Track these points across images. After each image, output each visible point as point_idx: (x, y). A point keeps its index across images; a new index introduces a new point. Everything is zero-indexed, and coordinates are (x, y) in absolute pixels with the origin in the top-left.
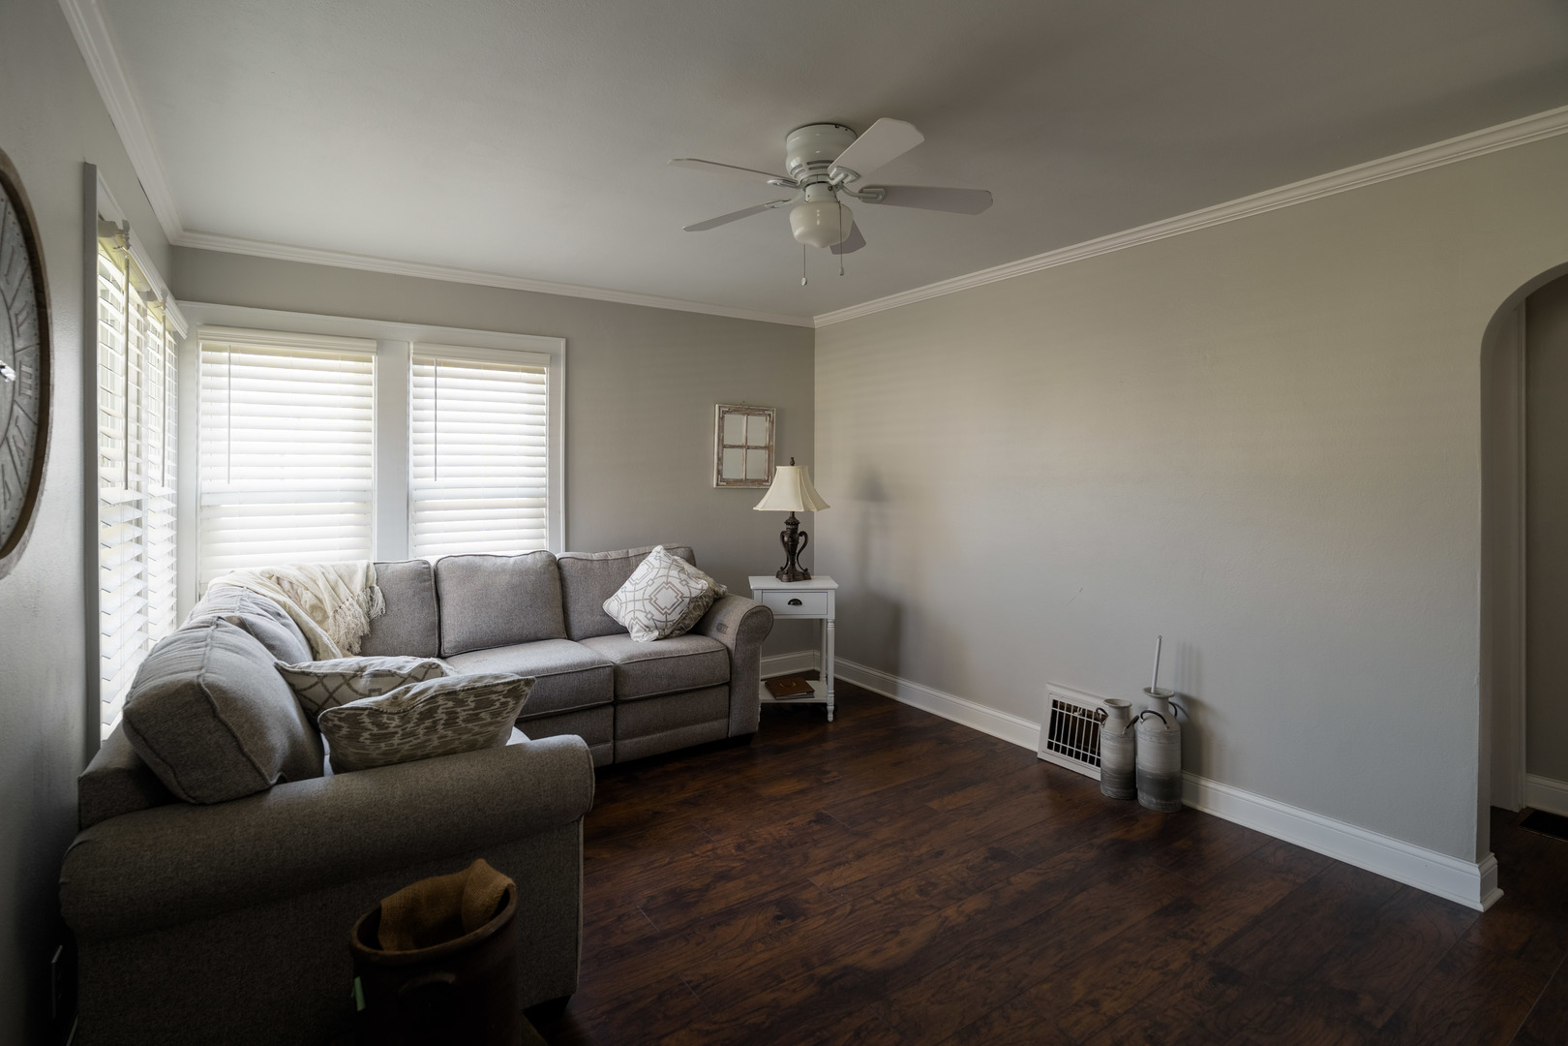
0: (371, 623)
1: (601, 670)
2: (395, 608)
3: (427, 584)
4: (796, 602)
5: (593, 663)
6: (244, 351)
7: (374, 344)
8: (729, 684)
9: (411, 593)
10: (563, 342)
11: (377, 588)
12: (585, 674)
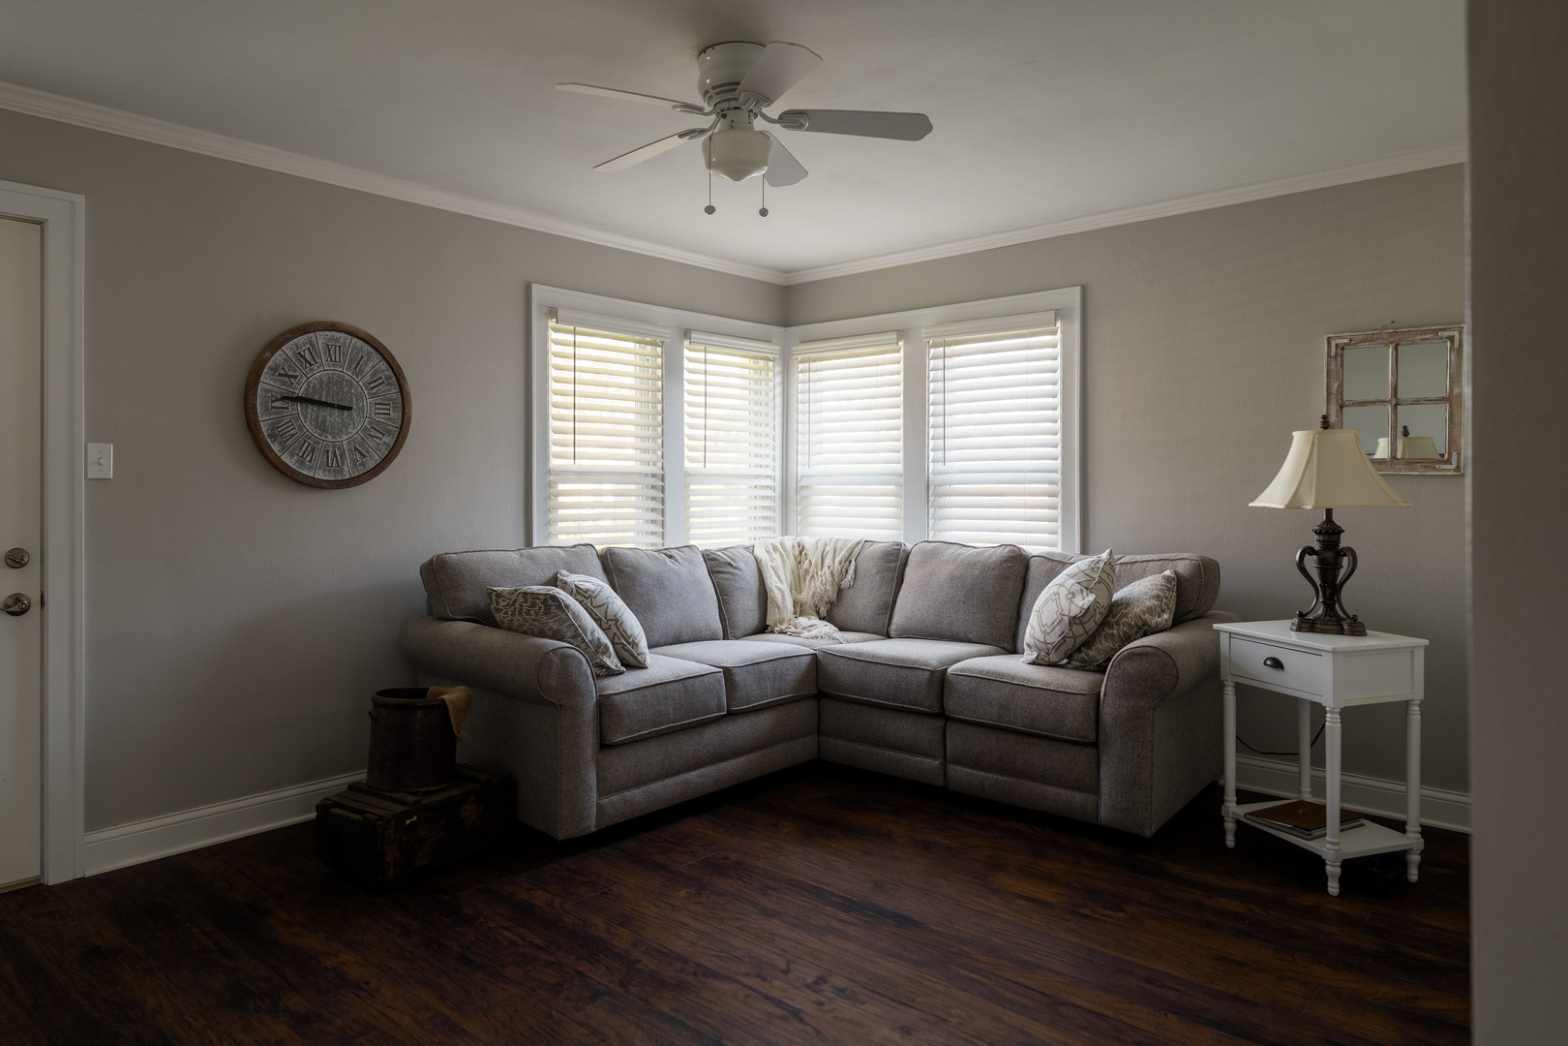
0: (840, 592)
1: (920, 672)
2: (860, 583)
3: (892, 565)
4: (1277, 664)
5: (915, 662)
6: (820, 360)
7: (894, 336)
8: (1095, 745)
9: (875, 571)
10: (1077, 290)
11: (853, 562)
12: (904, 671)
